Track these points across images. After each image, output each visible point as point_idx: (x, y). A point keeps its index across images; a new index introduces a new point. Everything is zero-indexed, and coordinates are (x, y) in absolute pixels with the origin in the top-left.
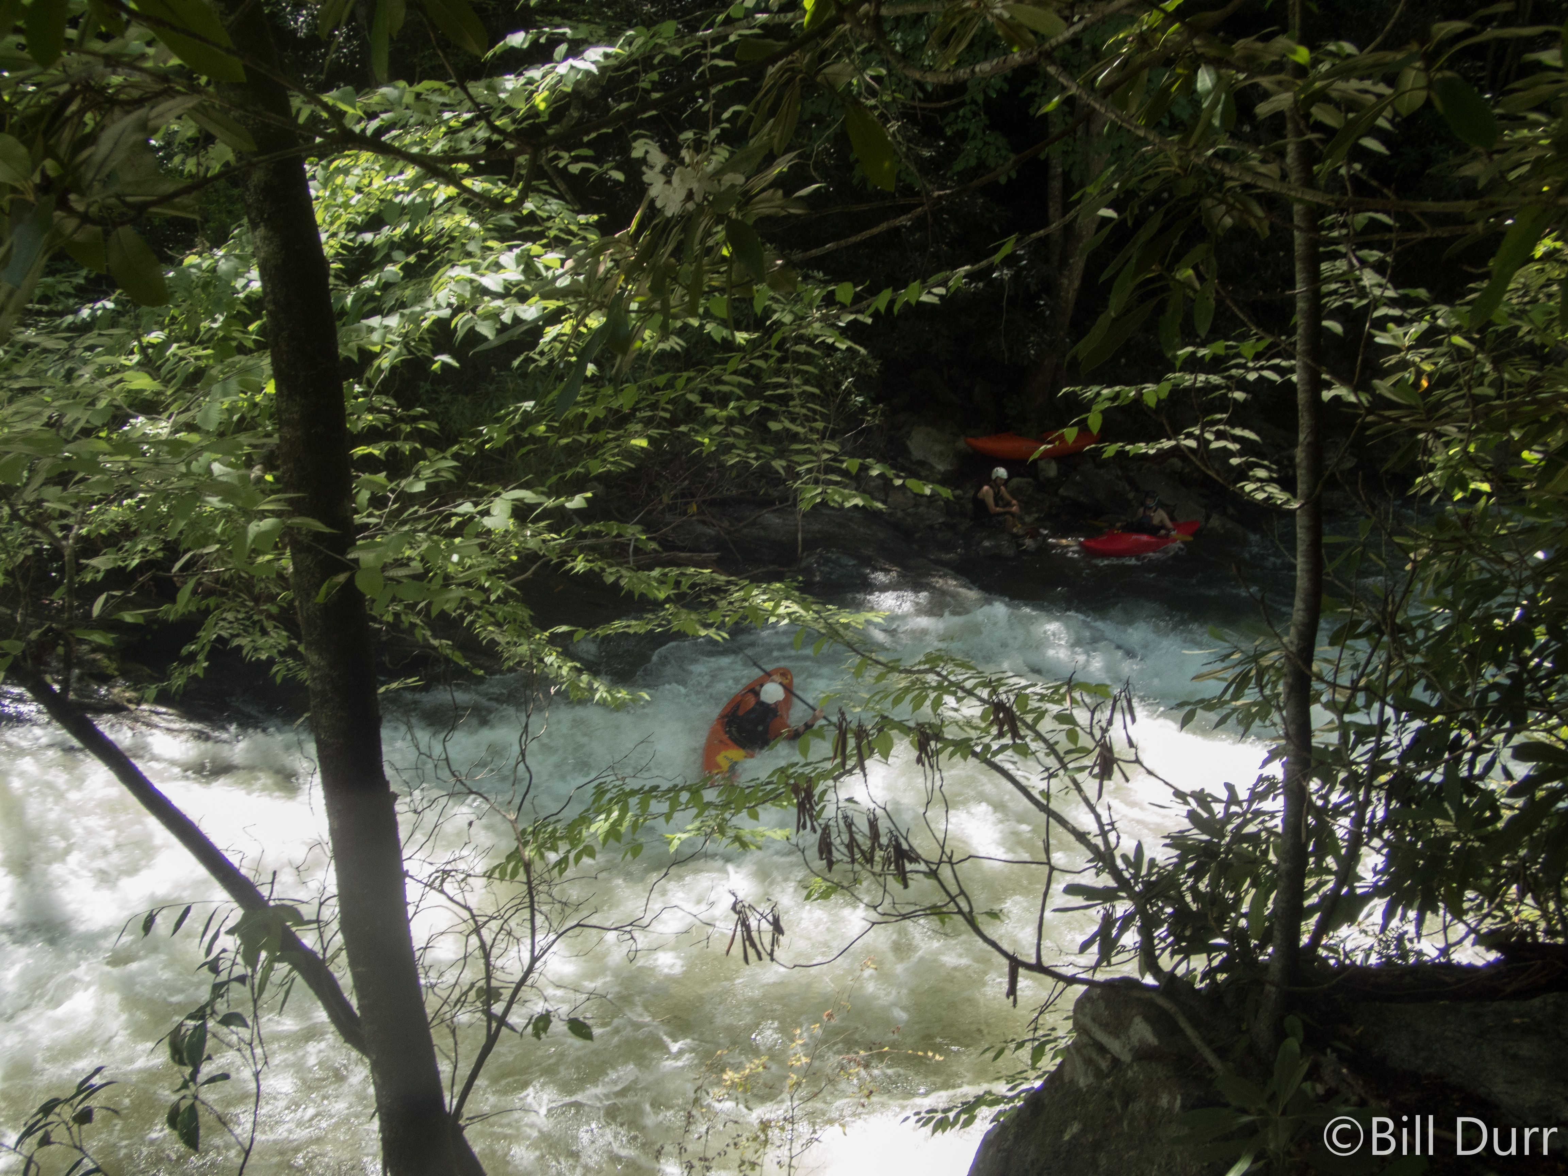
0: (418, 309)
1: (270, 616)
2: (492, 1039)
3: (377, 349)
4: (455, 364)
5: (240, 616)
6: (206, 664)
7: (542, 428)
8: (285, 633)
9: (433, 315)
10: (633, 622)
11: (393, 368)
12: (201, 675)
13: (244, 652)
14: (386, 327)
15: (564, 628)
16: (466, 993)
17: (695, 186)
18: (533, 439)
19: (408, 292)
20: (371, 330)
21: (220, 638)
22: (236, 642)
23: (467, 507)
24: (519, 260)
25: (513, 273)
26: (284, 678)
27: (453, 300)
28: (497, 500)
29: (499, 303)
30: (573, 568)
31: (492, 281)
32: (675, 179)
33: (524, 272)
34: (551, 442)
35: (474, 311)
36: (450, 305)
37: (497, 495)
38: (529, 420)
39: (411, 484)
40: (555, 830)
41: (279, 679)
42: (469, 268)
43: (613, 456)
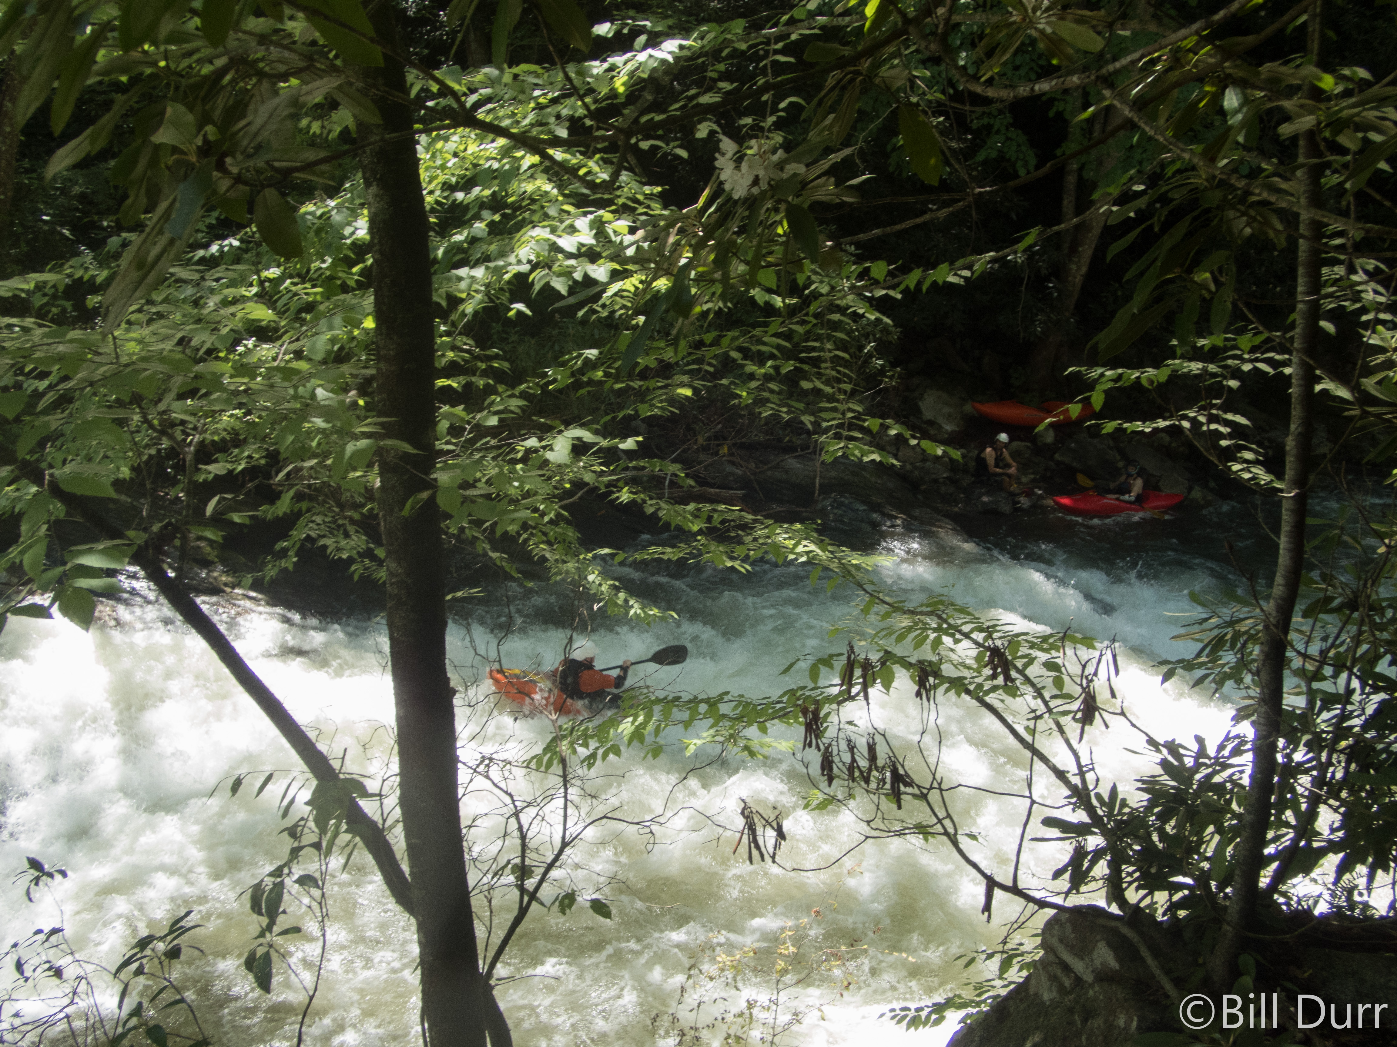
0: (501, 263)
1: (353, 521)
2: (523, 912)
3: (464, 296)
4: (528, 312)
5: (327, 519)
6: (295, 559)
7: (600, 374)
8: (364, 538)
9: (514, 269)
10: (669, 550)
11: (476, 313)
12: (291, 568)
13: (329, 551)
14: (473, 277)
15: (606, 551)
16: (503, 868)
17: (761, 173)
18: (591, 382)
19: (493, 247)
20: (460, 279)
21: (308, 537)
22: (322, 542)
23: (532, 442)
24: (592, 225)
25: (586, 237)
26: (361, 576)
27: (532, 257)
28: (560, 437)
29: (572, 262)
30: (618, 498)
31: (568, 243)
32: (744, 166)
33: (596, 236)
34: (607, 386)
35: (550, 268)
36: (529, 262)
37: (560, 432)
38: (589, 365)
39: (486, 418)
40: (587, 728)
41: (356, 577)
42: (548, 230)
43: (661, 402)
